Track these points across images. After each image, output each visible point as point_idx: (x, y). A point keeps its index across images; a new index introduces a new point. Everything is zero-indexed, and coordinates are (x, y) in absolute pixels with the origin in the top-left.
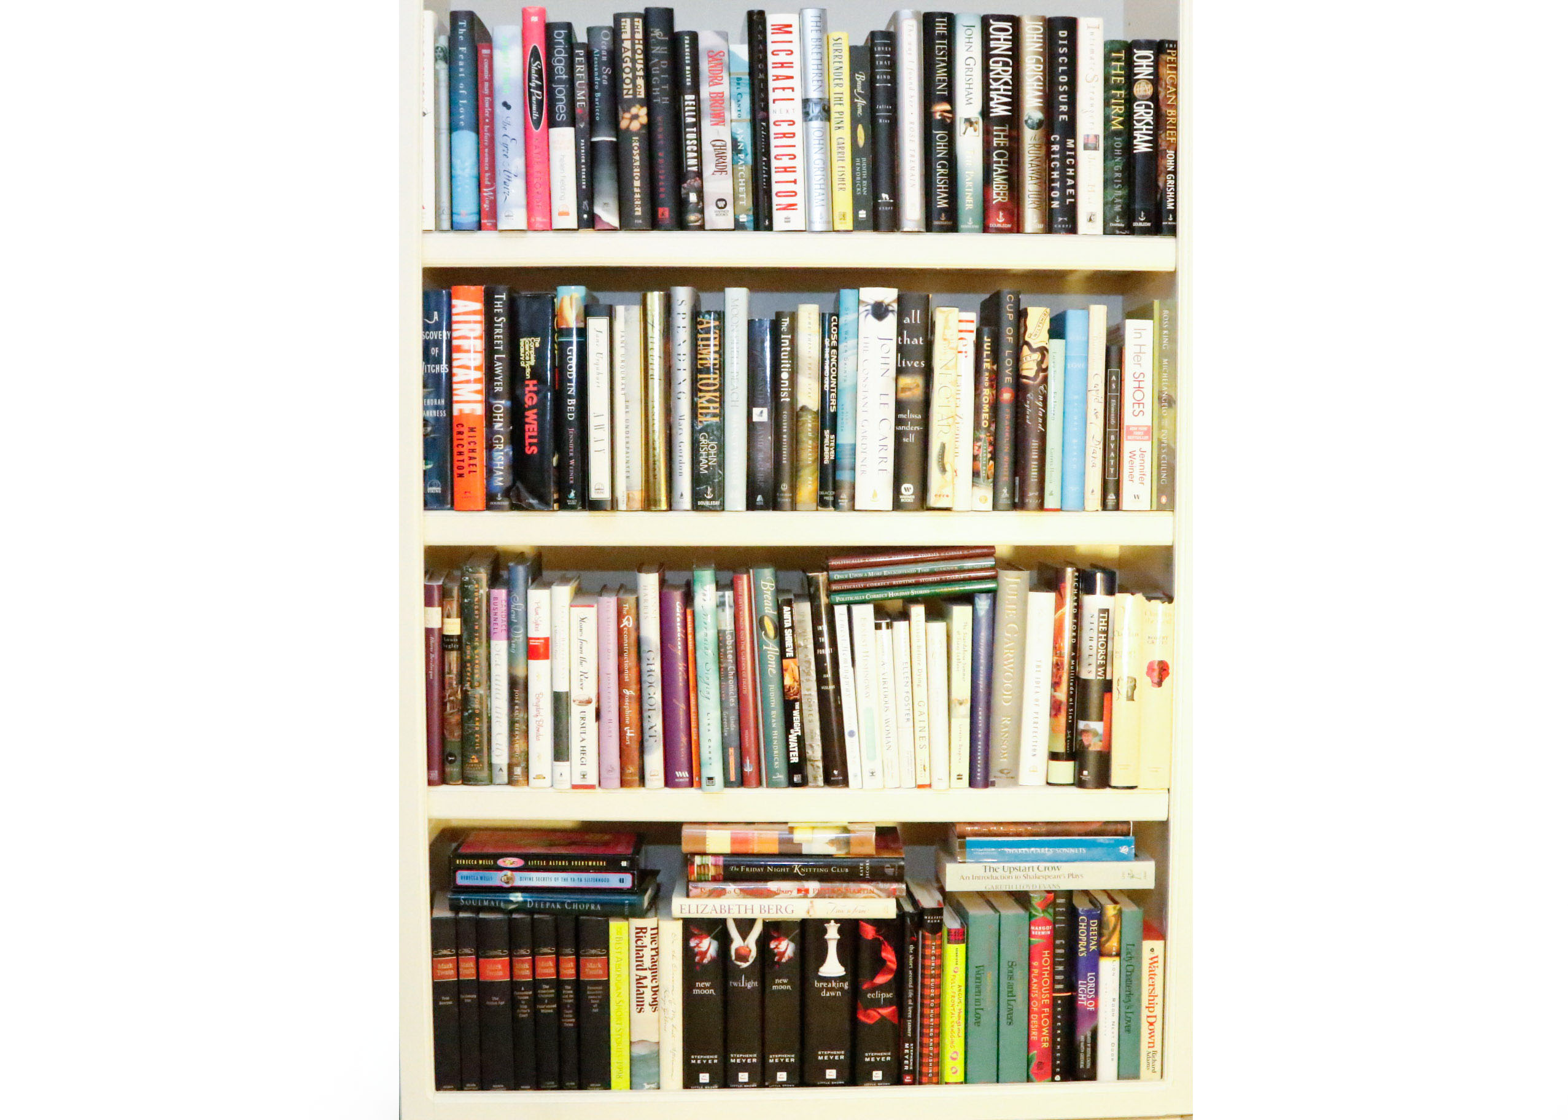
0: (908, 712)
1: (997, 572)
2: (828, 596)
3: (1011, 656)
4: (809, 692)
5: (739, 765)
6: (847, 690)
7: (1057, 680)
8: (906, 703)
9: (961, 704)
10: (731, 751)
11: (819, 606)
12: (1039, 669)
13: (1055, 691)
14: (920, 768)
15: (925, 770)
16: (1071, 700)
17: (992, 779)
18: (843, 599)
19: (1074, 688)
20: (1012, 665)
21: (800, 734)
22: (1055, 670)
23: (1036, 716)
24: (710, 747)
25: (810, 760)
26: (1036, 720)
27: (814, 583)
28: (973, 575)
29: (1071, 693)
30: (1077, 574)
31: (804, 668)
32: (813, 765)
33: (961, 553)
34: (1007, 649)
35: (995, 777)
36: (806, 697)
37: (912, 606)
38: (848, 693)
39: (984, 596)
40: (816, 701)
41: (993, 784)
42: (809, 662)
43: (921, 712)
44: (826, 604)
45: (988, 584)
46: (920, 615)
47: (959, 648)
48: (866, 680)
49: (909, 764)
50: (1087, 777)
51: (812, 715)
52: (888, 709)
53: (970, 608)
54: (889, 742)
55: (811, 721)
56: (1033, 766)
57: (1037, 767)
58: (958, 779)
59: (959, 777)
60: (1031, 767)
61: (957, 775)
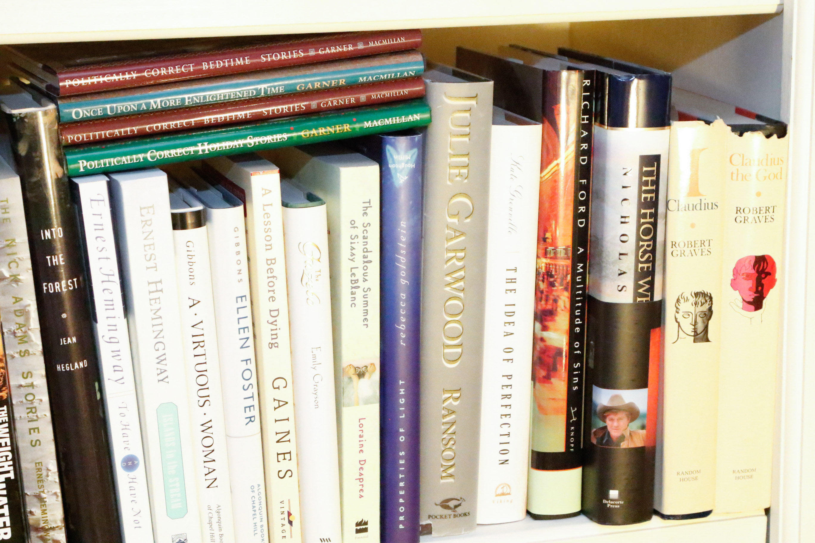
0: (250, 402)
1: (425, 84)
2: (61, 161)
3: (460, 264)
4: (29, 381)
6: (116, 369)
7: (549, 307)
8: (247, 383)
9: (361, 375)
11: (41, 184)
12: (511, 286)
13: (545, 328)
14: (278, 519)
15: (290, 523)
16: (577, 345)
17: (424, 522)
18: (94, 164)
19: (582, 319)
20: (461, 284)
21: (12, 475)
22: (542, 286)
23: (507, 382)
25: (37, 529)
26: (507, 391)
27: (27, 132)
28: (376, 95)
29: (578, 330)
30: (587, 82)
31: (13, 328)
32: (42, 538)
33: (351, 48)
34: (448, 250)
35: (430, 517)
36: (23, 391)
37: (249, 170)
38: (119, 375)
39: (402, 141)
40: (45, 398)
41: (428, 530)
42: (24, 313)
43: (279, 401)
44: (57, 176)
45: (407, 115)
46: (270, 191)
47: (354, 258)
48: (157, 343)
49: (255, 514)
50: (616, 503)
51: (36, 430)
52: (207, 402)
53: (374, 169)
54: (211, 470)
55: (35, 444)
56: (502, 486)
57: (509, 486)
58: (358, 531)
59: (361, 527)
60: (498, 487)
61: (357, 525)
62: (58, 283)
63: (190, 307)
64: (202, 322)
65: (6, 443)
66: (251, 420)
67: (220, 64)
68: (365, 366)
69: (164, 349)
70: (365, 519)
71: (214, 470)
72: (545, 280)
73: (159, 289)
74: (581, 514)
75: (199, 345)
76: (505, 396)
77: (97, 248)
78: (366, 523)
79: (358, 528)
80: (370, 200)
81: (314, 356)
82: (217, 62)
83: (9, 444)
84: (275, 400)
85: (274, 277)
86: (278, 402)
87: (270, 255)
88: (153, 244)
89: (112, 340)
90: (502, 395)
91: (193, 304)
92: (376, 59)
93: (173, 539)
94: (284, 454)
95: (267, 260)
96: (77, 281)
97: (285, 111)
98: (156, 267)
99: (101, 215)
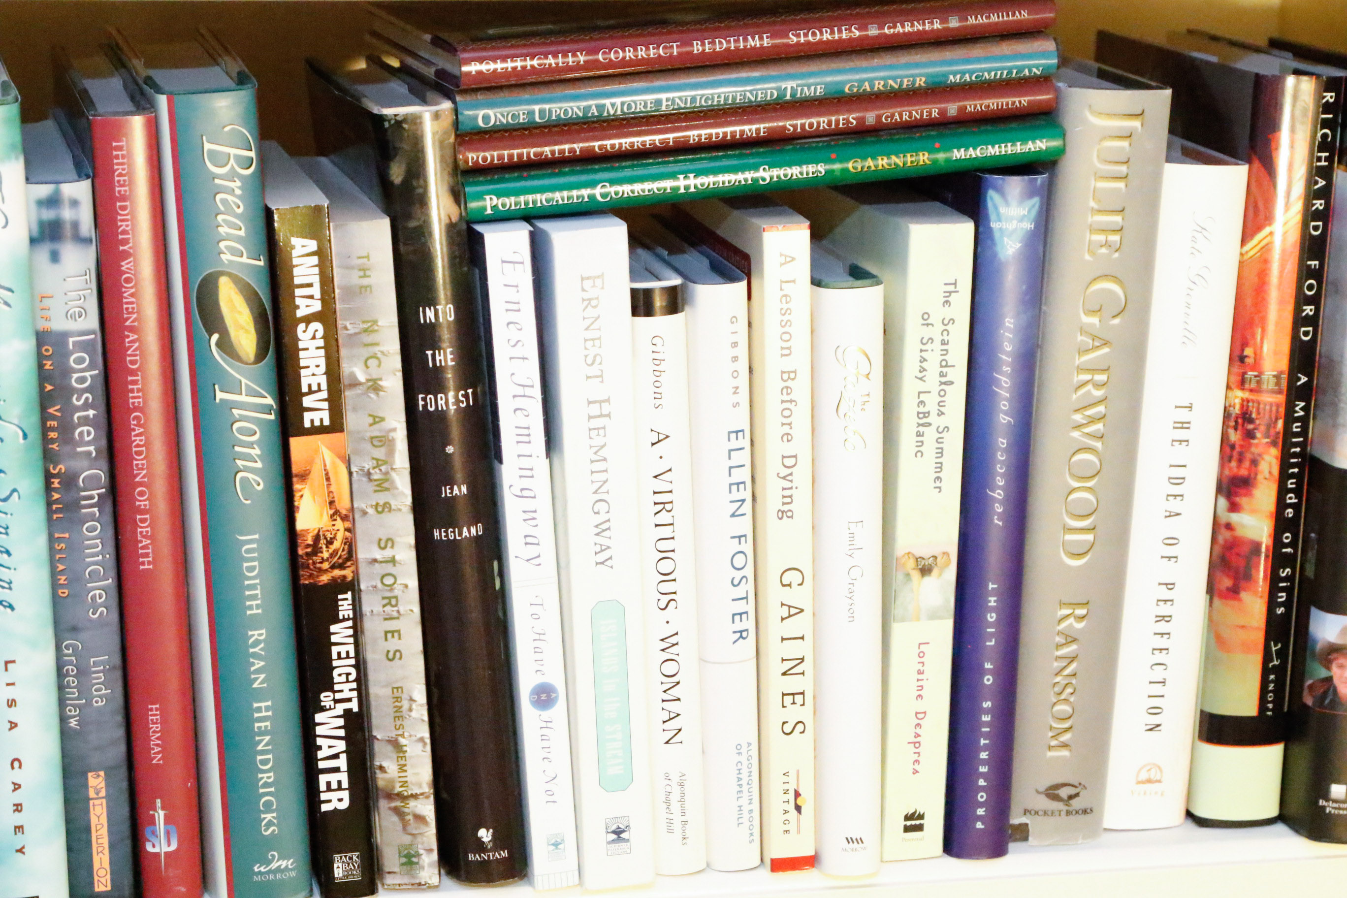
0: (741, 606)
1: (1057, 91)
2: (457, 195)
3: (1099, 393)
4: (388, 553)
5: (125, 828)
6: (529, 540)
7: (1243, 472)
8: (738, 575)
9: (925, 571)
10: (96, 782)
11: (422, 233)
12: (1182, 434)
13: (1234, 507)
14: (778, 802)
15: (798, 808)
16: (1287, 538)
17: (1016, 819)
18: (509, 202)
19: (1299, 496)
20: (1099, 426)
21: (354, 706)
22: (1234, 437)
23: (1165, 594)
24: (17, 787)
25: (390, 796)
26: (1164, 610)
27: (406, 146)
28: (974, 105)
29: (1290, 512)
30: (1330, 97)
31: (368, 465)
32: (397, 811)
33: (937, 25)
34: (1081, 370)
35: (1026, 812)
36: (378, 569)
37: (758, 222)
38: (532, 551)
39: (1015, 184)
40: (413, 583)
41: (1022, 833)
42: (385, 441)
43: (790, 607)
44: (450, 219)
45: (1024, 141)
46: (793, 259)
47: (924, 376)
48: (597, 501)
49: (740, 791)
50: (1342, 806)
51: (396, 635)
52: (672, 602)
53: (965, 229)
54: (672, 715)
55: (393, 656)
56: (1149, 768)
57: (1159, 768)
58: (907, 829)
59: (913, 822)
60: (1140, 770)
61: (907, 818)
62: (443, 395)
63: (653, 444)
64: (670, 470)
65: (348, 653)
66: (741, 637)
67: (721, 45)
68: (933, 557)
69: (608, 512)
70: (921, 810)
71: (678, 715)
72: (1240, 427)
73: (605, 412)
74: (1279, 821)
75: (664, 508)
76: (1161, 618)
77: (509, 340)
78: (921, 817)
79: (909, 823)
80: (956, 280)
81: (852, 535)
82: (717, 40)
83: (352, 654)
84: (782, 604)
85: (791, 401)
86: (787, 608)
87: (788, 364)
88: (599, 338)
89: (525, 493)
90: (1157, 616)
91: (657, 440)
92: (978, 45)
93: (606, 824)
94: (793, 694)
95: (783, 372)
96: (473, 393)
97: (823, 126)
98: (601, 376)
99: (517, 286)
